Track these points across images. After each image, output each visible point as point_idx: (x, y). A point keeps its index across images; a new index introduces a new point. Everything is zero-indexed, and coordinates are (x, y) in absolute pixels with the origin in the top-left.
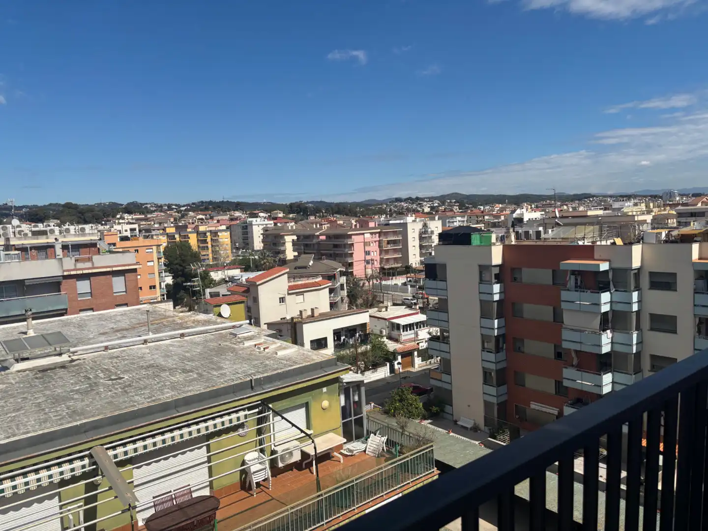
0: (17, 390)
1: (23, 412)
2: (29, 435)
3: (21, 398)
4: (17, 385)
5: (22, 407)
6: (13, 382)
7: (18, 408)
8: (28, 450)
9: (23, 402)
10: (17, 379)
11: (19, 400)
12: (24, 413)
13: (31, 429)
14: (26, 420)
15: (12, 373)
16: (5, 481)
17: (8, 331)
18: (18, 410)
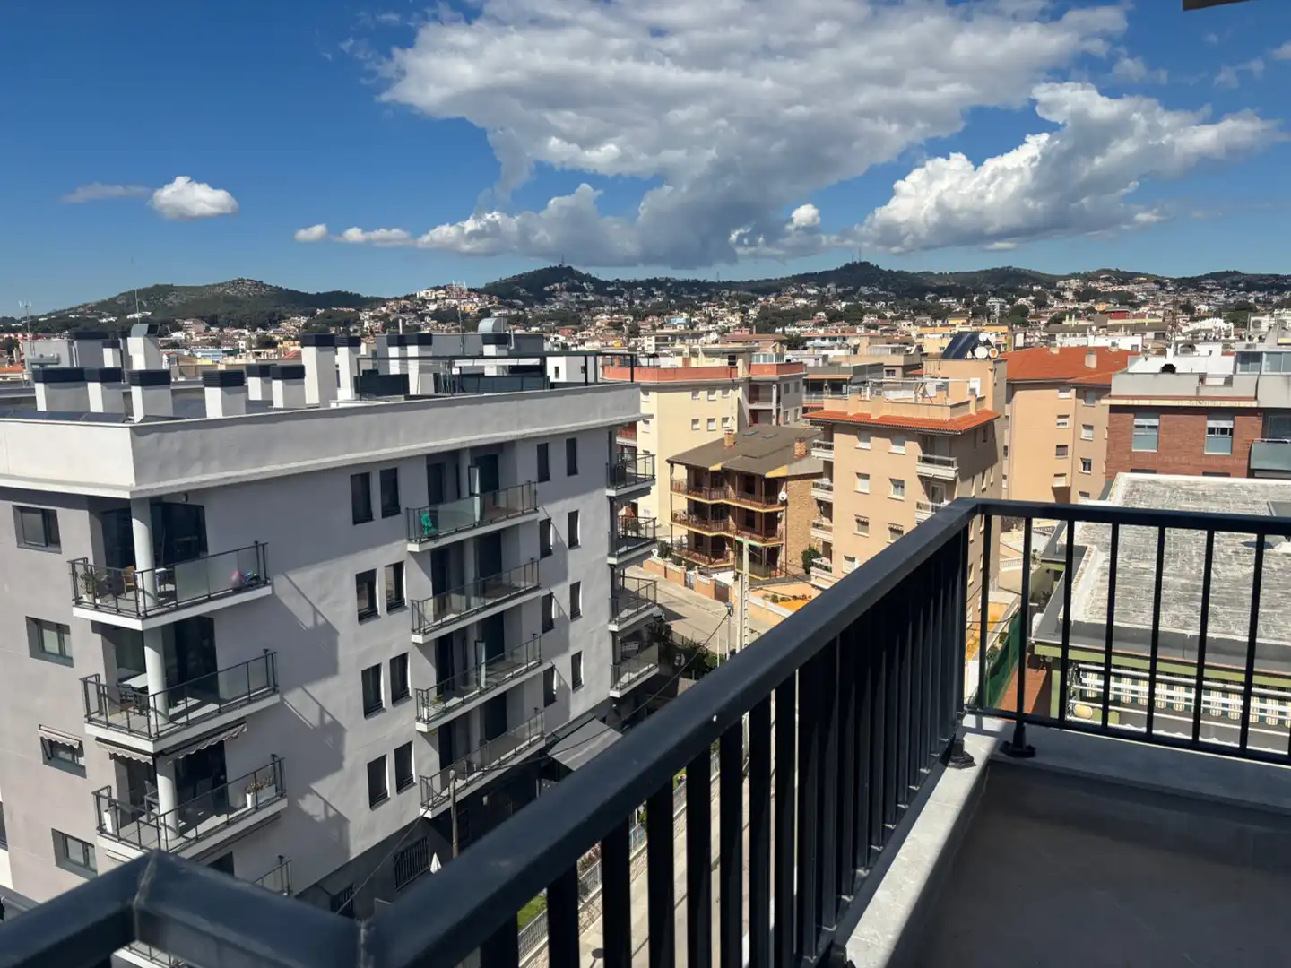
0: (1278, 580)
1: (1280, 611)
2: (1281, 643)
3: (1283, 593)
4: (1280, 573)
5: (1279, 605)
6: (1275, 567)
7: (1274, 604)
8: (1278, 664)
9: (1285, 599)
10: (1283, 565)
11: (1279, 595)
12: (1281, 614)
13: (1286, 636)
14: (1282, 623)
15: (1276, 555)
16: (1233, 695)
17: (1283, 490)
18: (1273, 607)
